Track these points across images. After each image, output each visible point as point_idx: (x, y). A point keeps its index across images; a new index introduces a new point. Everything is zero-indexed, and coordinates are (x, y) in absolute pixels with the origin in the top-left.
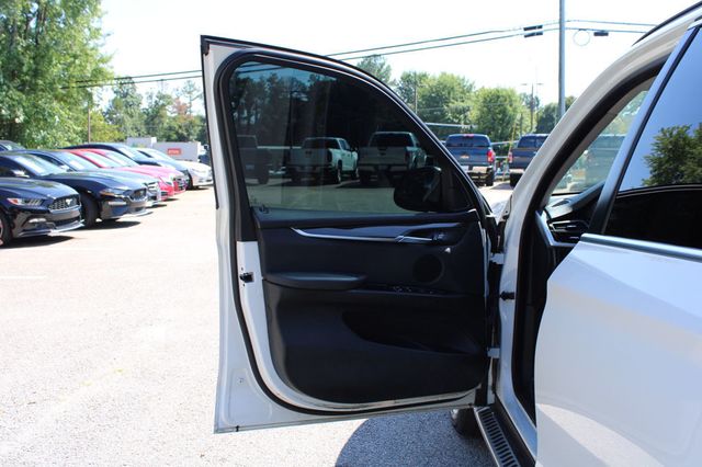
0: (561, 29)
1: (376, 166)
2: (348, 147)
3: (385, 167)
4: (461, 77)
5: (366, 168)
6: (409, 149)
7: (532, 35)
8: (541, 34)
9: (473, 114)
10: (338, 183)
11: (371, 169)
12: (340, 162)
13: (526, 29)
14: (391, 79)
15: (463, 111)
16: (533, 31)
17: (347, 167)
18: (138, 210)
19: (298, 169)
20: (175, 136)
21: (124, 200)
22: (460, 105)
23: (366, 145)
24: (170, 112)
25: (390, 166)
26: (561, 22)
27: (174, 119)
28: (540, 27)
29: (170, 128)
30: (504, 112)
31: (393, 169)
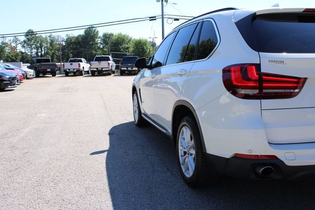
0: (163, 18)
1: (97, 69)
2: (86, 62)
3: (101, 69)
4: (127, 35)
5: (93, 69)
6: (109, 62)
7: (152, 20)
8: (155, 19)
9: (131, 49)
10: (83, 75)
11: (96, 69)
12: (83, 67)
13: (150, 18)
14: (99, 36)
15: (128, 48)
16: (153, 18)
17: (86, 69)
18: (14, 85)
19: (68, 70)
20: (10, 60)
21: (9, 81)
22: (126, 46)
23: (93, 61)
24: (7, 50)
25: (102, 68)
26: (163, 15)
27: (9, 53)
28: (155, 17)
29: (8, 57)
30: (143, 49)
31: (104, 69)
